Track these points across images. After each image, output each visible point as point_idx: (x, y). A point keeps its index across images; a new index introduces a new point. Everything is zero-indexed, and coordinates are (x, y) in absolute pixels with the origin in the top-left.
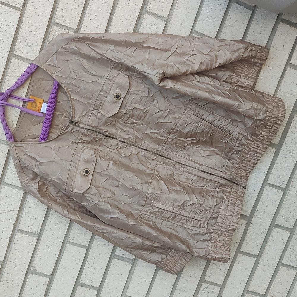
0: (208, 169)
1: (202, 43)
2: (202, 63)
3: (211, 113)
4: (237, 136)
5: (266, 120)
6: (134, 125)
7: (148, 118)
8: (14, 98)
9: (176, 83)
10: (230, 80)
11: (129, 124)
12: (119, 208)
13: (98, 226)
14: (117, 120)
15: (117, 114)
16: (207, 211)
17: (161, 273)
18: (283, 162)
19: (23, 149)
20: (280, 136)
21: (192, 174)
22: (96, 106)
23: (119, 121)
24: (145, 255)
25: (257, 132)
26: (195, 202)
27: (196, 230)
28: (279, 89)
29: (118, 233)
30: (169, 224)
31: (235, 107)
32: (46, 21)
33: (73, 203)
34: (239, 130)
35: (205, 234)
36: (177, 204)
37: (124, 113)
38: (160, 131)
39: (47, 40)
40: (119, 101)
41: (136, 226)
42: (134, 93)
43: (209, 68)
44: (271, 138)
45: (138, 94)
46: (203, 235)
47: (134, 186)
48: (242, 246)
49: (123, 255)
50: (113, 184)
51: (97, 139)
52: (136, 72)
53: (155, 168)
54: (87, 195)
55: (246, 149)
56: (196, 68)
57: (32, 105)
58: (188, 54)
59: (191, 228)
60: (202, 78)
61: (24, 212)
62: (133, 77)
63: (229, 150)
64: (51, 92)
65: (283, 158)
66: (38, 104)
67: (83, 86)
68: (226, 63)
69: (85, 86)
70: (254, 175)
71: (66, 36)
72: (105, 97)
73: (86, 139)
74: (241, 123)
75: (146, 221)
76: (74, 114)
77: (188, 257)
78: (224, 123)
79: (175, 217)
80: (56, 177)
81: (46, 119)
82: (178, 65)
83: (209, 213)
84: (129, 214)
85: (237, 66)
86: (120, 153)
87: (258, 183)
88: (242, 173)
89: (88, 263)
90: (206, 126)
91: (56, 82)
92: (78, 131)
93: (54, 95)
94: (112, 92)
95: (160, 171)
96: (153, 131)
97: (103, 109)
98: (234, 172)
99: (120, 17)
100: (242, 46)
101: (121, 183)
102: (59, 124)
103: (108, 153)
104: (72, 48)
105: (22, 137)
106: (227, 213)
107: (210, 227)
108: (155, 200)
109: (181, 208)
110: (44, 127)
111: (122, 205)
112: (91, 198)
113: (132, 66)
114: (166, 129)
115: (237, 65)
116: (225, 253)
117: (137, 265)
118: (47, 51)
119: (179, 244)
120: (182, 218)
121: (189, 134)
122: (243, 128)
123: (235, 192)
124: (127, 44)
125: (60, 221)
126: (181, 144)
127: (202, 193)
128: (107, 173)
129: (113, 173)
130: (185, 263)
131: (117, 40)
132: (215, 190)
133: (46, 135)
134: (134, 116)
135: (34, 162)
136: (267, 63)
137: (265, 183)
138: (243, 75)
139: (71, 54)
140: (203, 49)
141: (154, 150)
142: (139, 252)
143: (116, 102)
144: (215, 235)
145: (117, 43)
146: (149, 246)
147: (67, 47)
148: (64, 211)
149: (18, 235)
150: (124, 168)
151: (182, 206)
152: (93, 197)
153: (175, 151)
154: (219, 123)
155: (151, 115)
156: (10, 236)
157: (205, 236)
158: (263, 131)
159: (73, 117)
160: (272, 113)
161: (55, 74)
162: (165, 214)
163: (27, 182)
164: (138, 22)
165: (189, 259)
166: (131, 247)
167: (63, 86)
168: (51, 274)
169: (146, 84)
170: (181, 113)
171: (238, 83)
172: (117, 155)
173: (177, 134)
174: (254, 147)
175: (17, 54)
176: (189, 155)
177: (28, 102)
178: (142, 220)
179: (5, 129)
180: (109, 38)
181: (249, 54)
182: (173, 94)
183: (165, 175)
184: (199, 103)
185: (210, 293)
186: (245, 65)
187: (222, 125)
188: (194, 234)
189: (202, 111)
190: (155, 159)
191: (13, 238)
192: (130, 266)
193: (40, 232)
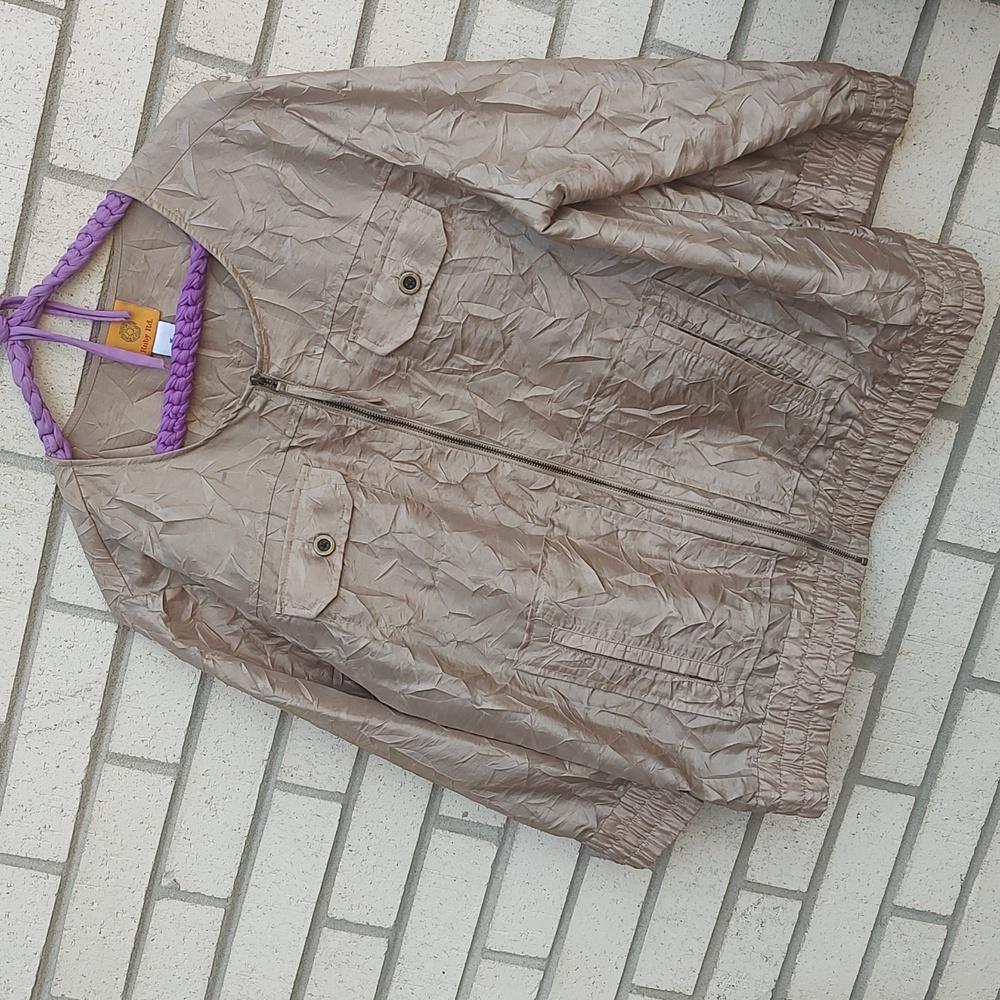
0: (732, 506)
1: (682, 80)
2: (690, 147)
3: (732, 315)
4: (824, 389)
5: (921, 326)
6: (472, 376)
7: (516, 348)
8: (60, 312)
9: (606, 221)
10: (788, 197)
11: (453, 372)
12: (440, 660)
13: (375, 722)
14: (412, 363)
15: (411, 344)
16: (740, 648)
17: (598, 868)
18: (987, 467)
19: (105, 482)
20: (971, 379)
21: (680, 527)
22: (338, 322)
23: (420, 364)
24: (540, 810)
25: (893, 371)
26: (698, 620)
27: (708, 716)
28: (958, 219)
29: (444, 742)
30: (613, 699)
31: (814, 287)
32: (149, 45)
33: (286, 653)
34: (828, 366)
35: (740, 725)
36: (637, 631)
37: (435, 337)
38: (562, 389)
39: (156, 109)
40: (416, 297)
41: (504, 715)
42: (466, 268)
43: (713, 161)
44: (940, 385)
45: (480, 270)
46: (731, 729)
47: (486, 583)
48: (867, 758)
49: (465, 814)
50: (415, 580)
51: (351, 430)
52: (467, 196)
53: (554, 517)
54: (332, 623)
55: (857, 431)
56: (670, 166)
57: (121, 332)
58: (638, 119)
59: (690, 708)
60: (691, 198)
61: (123, 695)
62: (457, 213)
63: (801, 437)
64: (182, 285)
65: (986, 451)
66: (143, 329)
67: (289, 256)
68: (769, 142)
69: (296, 256)
70: (890, 516)
71: (222, 90)
72: (368, 289)
73: (314, 433)
74: (836, 341)
75: (535, 697)
76: (265, 353)
77: (684, 809)
78: (778, 348)
79: (633, 676)
80: (223, 568)
81: (175, 376)
82: (606, 161)
83: (746, 655)
84: (477, 677)
85: (807, 149)
86: (431, 473)
87: (906, 543)
88: (849, 514)
89: (350, 848)
90: (718, 362)
91: (199, 249)
92: (282, 410)
93: (195, 294)
94: (389, 270)
95: (571, 526)
96: (537, 391)
97: (362, 329)
98: (824, 512)
99: (400, 10)
100: (820, 80)
101: (442, 575)
102: (219, 391)
103: (389, 478)
104: (242, 128)
105: (98, 443)
106: (810, 650)
107: (753, 703)
108: (562, 624)
109: (651, 644)
110: (169, 405)
111: (449, 647)
112: (344, 632)
113: (451, 175)
114: (580, 380)
115: (807, 145)
116: (809, 786)
117: (515, 845)
118: (159, 144)
119: (653, 766)
120: (657, 679)
121: (662, 394)
122: (844, 359)
123: (829, 580)
124: (431, 102)
125: (245, 716)
126: (636, 429)
127: (718, 590)
128: (393, 545)
129: (412, 543)
130: (676, 829)
131: (395, 89)
132: (762, 576)
133: (179, 430)
134: (469, 344)
135: (143, 525)
136: (909, 134)
137: (929, 540)
138: (831, 180)
139: (244, 149)
140: (688, 99)
141: (546, 455)
142: (520, 801)
143: (407, 302)
144: (772, 728)
145: (396, 101)
146: (550, 779)
147: (227, 128)
148: (258, 680)
149: (109, 773)
150: (447, 523)
151: (655, 638)
152: (350, 629)
153: (616, 453)
154: (759, 348)
155: (526, 338)
156: (81, 775)
157: (738, 732)
158: (910, 364)
159: (264, 363)
160: (937, 300)
161: (192, 222)
162: (598, 667)
163: (127, 593)
164: (462, 25)
165: (691, 813)
166: (492, 785)
167: (223, 262)
168: (230, 894)
169: (503, 234)
170: (627, 322)
171: (815, 208)
172: (421, 481)
173: (621, 396)
174: (885, 420)
175: (59, 163)
176: (664, 466)
177: (110, 322)
178: (524, 693)
179: (40, 419)
180: (367, 84)
181: (848, 105)
182: (598, 261)
183: (588, 538)
184: (686, 285)
185: (768, 922)
186: (835, 143)
187: (771, 356)
188: (700, 728)
189: (699, 310)
190: (552, 487)
191: (95, 781)
192: (492, 850)
193: (183, 758)
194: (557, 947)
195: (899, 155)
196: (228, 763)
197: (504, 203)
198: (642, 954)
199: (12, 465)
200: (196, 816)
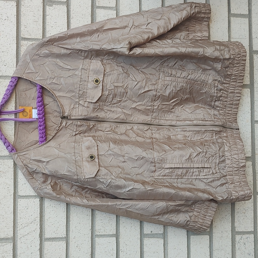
0: (199, 122)
2: (159, 27)
3: (183, 70)
4: (213, 83)
5: (232, 58)
7: (129, 93)
8: (5, 113)
10: (188, 37)
11: (115, 104)
12: (132, 180)
13: (119, 203)
14: (103, 104)
15: (101, 98)
16: (214, 156)
17: (193, 238)
19: (27, 156)
20: (249, 76)
21: (187, 131)
22: (80, 97)
23: (105, 103)
24: (173, 218)
25: (229, 73)
26: (200, 151)
27: (211, 178)
28: (231, 37)
29: (140, 204)
30: (183, 180)
31: (202, 52)
32: (14, 39)
33: (89, 194)
34: (212, 77)
35: (221, 178)
36: (184, 158)
37: (107, 95)
38: (144, 101)
39: (19, 55)
40: (99, 85)
41: (155, 190)
42: (110, 74)
43: (166, 30)
44: (242, 75)
45: (114, 74)
46: (218, 180)
47: (139, 156)
48: (257, 187)
49: (152, 232)
50: (119, 161)
51: (91, 126)
52: (106, 55)
53: (152, 136)
54: (100, 178)
55: (225, 94)
56: (156, 33)
57: (23, 114)
58: (144, 24)
59: (205, 177)
60: (163, 41)
61: (45, 219)
62: (105, 61)
63: (211, 98)
64: (36, 98)
66: (28, 112)
67: (63, 82)
68: (179, 23)
69: (65, 82)
70: (240, 117)
71: (34, 45)
72: (86, 86)
73: (81, 129)
74: (212, 70)
75: (162, 184)
76: (63, 109)
77: (213, 207)
78: (198, 75)
79: (187, 172)
80: (65, 170)
81: (40, 122)
82: (139, 35)
84: (144, 183)
85: (189, 26)
86: (116, 132)
87: (247, 123)
88: (230, 118)
89: (121, 251)
90: (183, 83)
91: (39, 86)
92: (71, 124)
93: (40, 99)
94: (91, 79)
95: (157, 138)
96: (138, 104)
97: (87, 97)
98: (223, 119)
99: (76, 17)
100: (186, 6)
101: (127, 158)
102: (53, 125)
103: (105, 136)
104: (43, 52)
105: (23, 147)
106: (232, 153)
107: (222, 171)
108: (163, 162)
109: (189, 161)
110: (40, 131)
111: (134, 176)
113: (100, 48)
114: (148, 98)
115: (188, 25)
116: (245, 190)
117: (168, 237)
118: (22, 62)
119: (200, 194)
120: (194, 171)
121: (171, 96)
122: (215, 74)
123: (231, 136)
124: (91, 33)
125: (82, 217)
126: (167, 108)
127: (202, 144)
128: (111, 153)
129: (116, 151)
130: (213, 214)
131: (80, 32)
132: (213, 138)
133: (44, 137)
134: (117, 95)
135: (40, 164)
136: (212, 19)
137: (253, 122)
138: (197, 31)
139: (45, 58)
140: (155, 16)
141: (145, 121)
142: (166, 217)
143: (97, 87)
144: (230, 177)
145: (81, 35)
146: (173, 206)
147: (39, 53)
148: (83, 200)
149: (47, 244)
150: (124, 143)
151: (190, 159)
152: (105, 178)
153: (164, 116)
154: (192, 77)
155: (131, 89)
156: (39, 247)
157: (221, 180)
158: (233, 70)
159: (63, 112)
160: (234, 51)
161: (35, 79)
162: (177, 172)
163: (40, 186)
164: (93, 18)
165: (215, 208)
166: (157, 213)
167: (46, 88)
169: (118, 63)
170: (156, 78)
171: (195, 39)
172: (114, 135)
173: (160, 100)
174: (231, 88)
176: (177, 117)
177: (19, 112)
178: (158, 184)
179: (5, 143)
180: (73, 32)
181: (195, 10)
182: (144, 64)
183: (163, 139)
184: (169, 65)
185: (246, 243)
186: (195, 23)
187: (196, 78)
188: (210, 182)
189: (174, 71)
190: (149, 129)
191: (43, 249)
192: (162, 241)
193: (67, 234)
195: (211, 25)
196: (80, 233)
197: (116, 51)
200: (75, 252)
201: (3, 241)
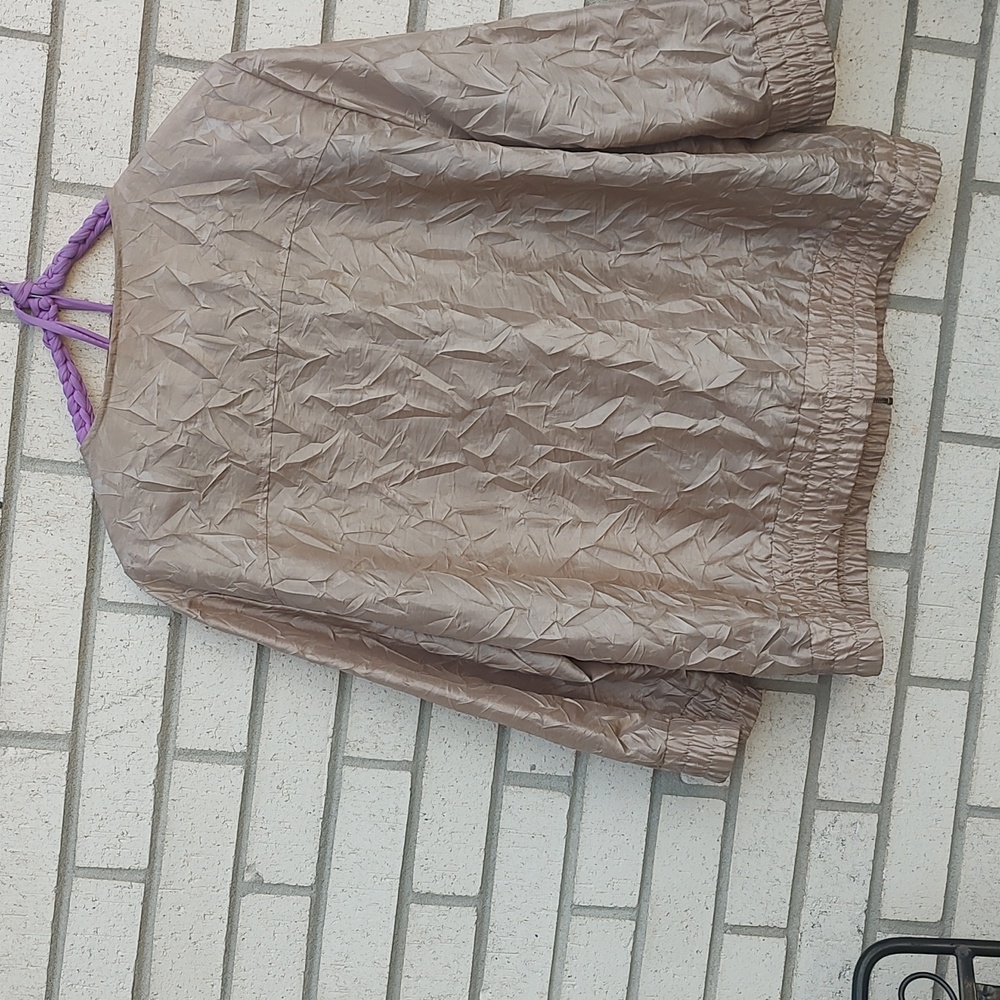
17: (672, 805)
18: (975, 354)
20: (945, 272)
28: (904, 124)
32: (132, 58)
39: (145, 116)
48: (914, 658)
49: (533, 767)
61: (183, 688)
65: (972, 340)
87: (913, 438)
89: (425, 817)
117: (586, 792)
125: (304, 695)
136: (844, 51)
137: (935, 434)
149: (179, 769)
156: (152, 776)
168: (313, 881)
175: (62, 177)
185: (848, 839)
191: (166, 781)
192: (564, 802)
193: (250, 745)
194: (645, 896)
196: (294, 745)
198: (729, 891)
199: (50, 472)
200: (269, 803)
201: (39, 743)
